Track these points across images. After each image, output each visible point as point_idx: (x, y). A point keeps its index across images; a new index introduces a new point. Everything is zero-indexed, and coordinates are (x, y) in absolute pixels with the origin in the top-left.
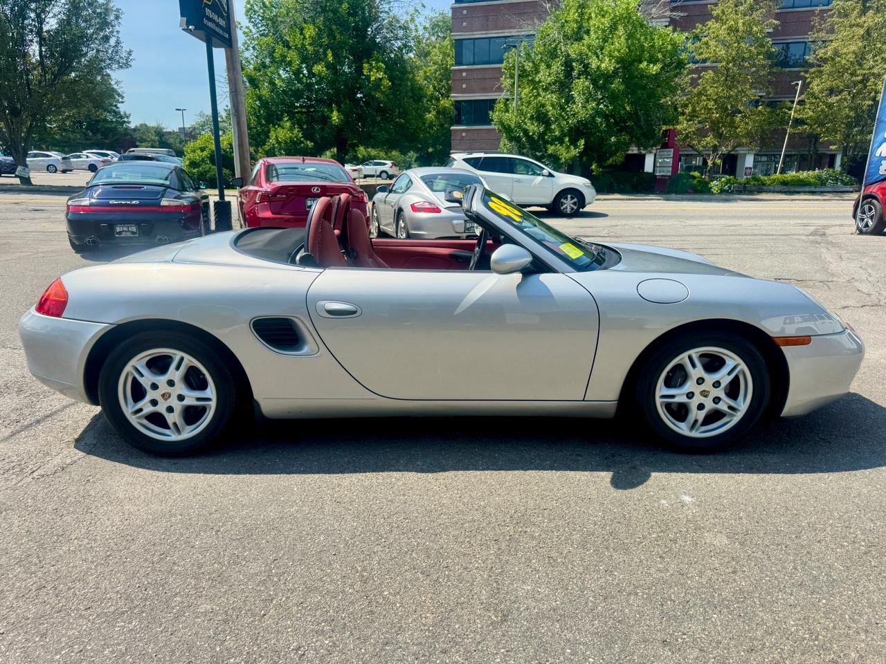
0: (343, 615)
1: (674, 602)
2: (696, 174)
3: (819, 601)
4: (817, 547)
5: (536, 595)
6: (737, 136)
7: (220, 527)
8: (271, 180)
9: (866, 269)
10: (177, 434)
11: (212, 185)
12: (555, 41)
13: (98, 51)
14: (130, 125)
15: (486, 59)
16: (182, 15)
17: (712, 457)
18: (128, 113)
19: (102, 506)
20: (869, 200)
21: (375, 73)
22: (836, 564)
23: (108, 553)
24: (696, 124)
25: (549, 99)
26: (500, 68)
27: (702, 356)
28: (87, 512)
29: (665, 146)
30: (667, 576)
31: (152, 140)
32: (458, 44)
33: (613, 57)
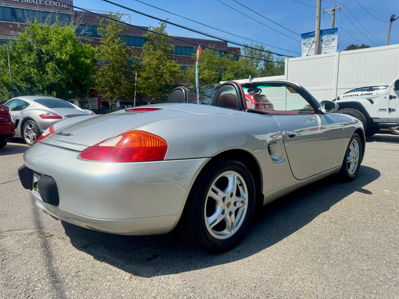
29: (93, 96)
33: (68, 54)
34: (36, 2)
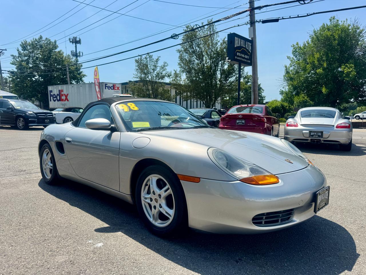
18: (265, 96)
21: (347, 69)
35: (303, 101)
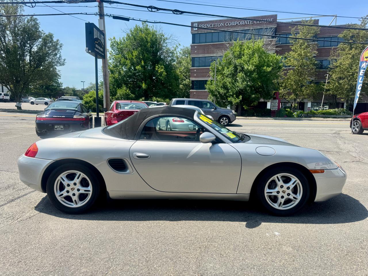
0: (138, 274)
1: (269, 271)
2: (289, 110)
3: (326, 272)
4: (327, 252)
5: (215, 268)
6: (304, 95)
7: (91, 240)
8: (118, 109)
9: (355, 147)
10: (75, 205)
11: (94, 111)
12: (230, 58)
13: (52, 59)
14: (62, 87)
15: (204, 65)
16: (87, 47)
17: (288, 218)
18: (62, 83)
19: (45, 232)
20: (356, 120)
21: (160, 69)
22: (334, 259)
23: (46, 250)
24: (287, 90)
25: (228, 81)
26: (209, 68)
27: (282, 177)
28: (39, 234)
29: (275, 99)
30: (266, 262)
31: (71, 93)
32: (193, 59)
33: (253, 65)
34: (247, 23)
35: (126, 93)
